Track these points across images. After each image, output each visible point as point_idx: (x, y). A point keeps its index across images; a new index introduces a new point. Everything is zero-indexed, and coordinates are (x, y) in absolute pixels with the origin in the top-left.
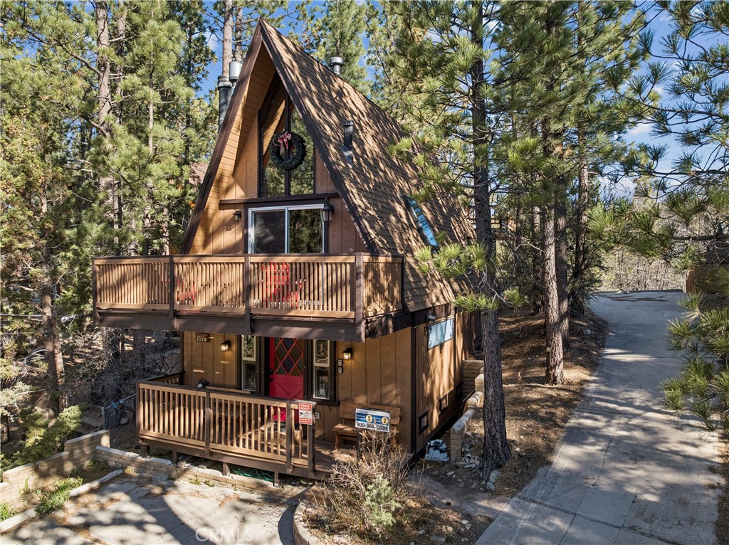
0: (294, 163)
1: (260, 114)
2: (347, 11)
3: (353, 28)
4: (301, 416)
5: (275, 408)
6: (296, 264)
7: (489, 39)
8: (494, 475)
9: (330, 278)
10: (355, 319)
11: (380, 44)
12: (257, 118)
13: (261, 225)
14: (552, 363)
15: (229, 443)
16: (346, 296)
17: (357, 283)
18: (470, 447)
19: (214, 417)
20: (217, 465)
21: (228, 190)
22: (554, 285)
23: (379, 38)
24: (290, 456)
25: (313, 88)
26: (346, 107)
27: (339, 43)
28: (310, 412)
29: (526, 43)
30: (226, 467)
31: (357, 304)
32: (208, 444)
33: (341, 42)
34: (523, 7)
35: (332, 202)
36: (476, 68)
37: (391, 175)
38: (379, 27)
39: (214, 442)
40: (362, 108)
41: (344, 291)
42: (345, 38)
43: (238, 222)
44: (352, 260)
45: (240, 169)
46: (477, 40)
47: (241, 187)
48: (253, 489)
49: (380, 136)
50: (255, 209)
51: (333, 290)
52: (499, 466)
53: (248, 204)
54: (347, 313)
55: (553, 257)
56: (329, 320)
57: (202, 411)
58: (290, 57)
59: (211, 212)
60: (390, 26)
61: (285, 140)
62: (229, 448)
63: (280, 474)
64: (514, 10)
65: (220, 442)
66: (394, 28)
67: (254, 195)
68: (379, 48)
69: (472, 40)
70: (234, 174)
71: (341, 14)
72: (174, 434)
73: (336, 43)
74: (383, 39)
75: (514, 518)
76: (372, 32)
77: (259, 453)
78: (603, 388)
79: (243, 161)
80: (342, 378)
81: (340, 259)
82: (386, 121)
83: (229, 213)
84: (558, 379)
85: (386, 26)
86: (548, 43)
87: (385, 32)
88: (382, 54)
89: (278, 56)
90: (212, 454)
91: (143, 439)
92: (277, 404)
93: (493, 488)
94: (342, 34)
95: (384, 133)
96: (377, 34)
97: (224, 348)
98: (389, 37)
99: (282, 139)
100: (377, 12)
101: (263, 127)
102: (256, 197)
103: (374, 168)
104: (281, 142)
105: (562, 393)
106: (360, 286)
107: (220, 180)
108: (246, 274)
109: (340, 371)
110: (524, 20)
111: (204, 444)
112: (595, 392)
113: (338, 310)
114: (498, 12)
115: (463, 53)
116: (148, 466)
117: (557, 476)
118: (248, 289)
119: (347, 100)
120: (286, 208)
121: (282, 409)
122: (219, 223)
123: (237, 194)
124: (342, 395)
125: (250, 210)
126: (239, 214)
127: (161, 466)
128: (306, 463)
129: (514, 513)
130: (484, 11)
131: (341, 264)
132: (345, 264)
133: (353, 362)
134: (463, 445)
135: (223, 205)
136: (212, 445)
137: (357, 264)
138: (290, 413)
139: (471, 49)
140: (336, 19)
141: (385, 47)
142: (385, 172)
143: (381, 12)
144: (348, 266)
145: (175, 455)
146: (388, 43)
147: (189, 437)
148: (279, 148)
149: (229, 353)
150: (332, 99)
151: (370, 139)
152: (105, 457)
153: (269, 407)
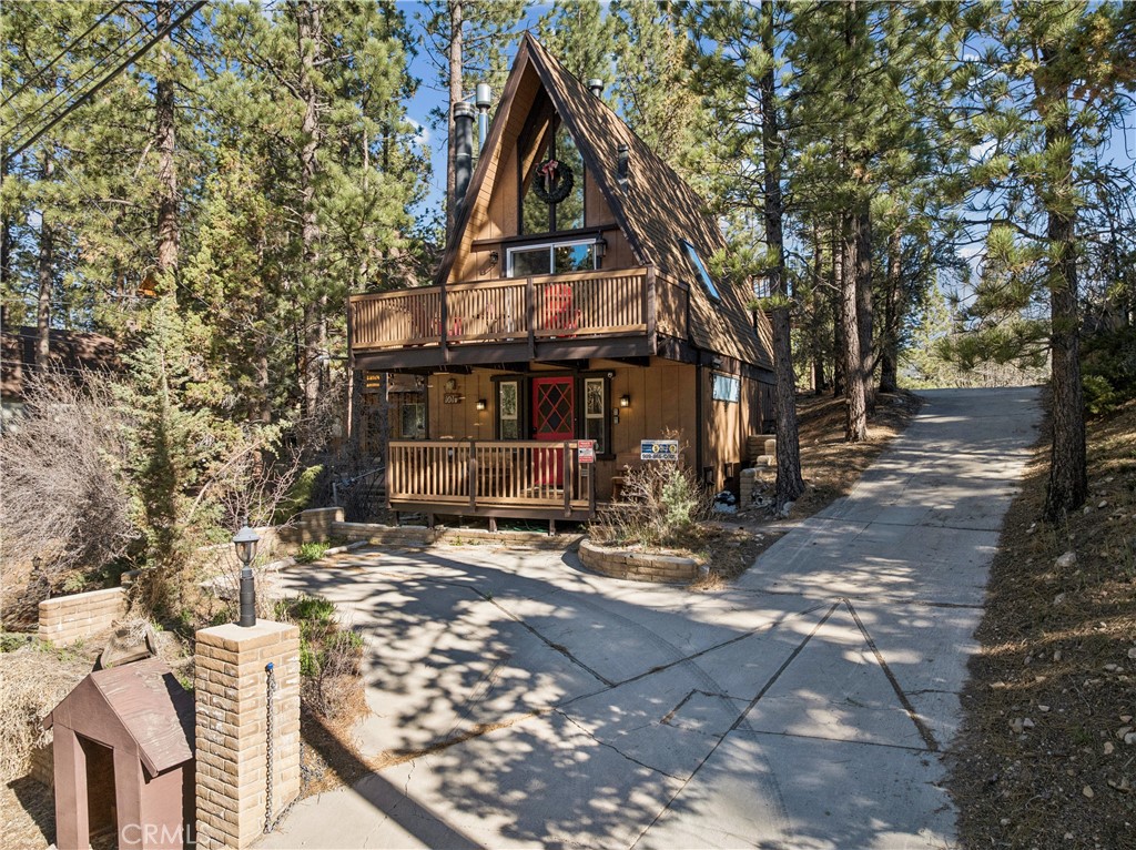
0: (560, 195)
1: (519, 141)
2: (591, 25)
3: (600, 46)
4: (580, 455)
5: (551, 450)
6: (583, 281)
7: (781, 50)
8: (787, 505)
9: (620, 293)
10: (647, 331)
11: (631, 69)
12: (515, 146)
13: (520, 267)
14: (853, 417)
15: (497, 493)
16: (636, 309)
17: (649, 294)
18: (762, 492)
19: (480, 469)
20: (483, 523)
21: (482, 227)
22: (855, 328)
23: (630, 60)
24: (568, 500)
25: (581, 110)
26: (613, 136)
27: (582, 67)
28: (591, 450)
29: (820, 53)
30: (493, 523)
31: (649, 316)
32: (473, 498)
33: (585, 65)
34: (816, 16)
35: (605, 235)
36: (766, 80)
37: (664, 216)
38: (630, 46)
39: (480, 494)
40: (628, 140)
41: (635, 304)
42: (590, 59)
43: (494, 264)
44: (643, 272)
45: (495, 205)
46: (768, 49)
47: (497, 225)
48: (525, 541)
49: (648, 173)
50: (514, 249)
51: (623, 304)
52: (793, 499)
53: (506, 243)
54: (640, 326)
55: (853, 297)
56: (619, 335)
57: (465, 464)
58: (557, 74)
59: (462, 253)
60: (644, 43)
61: (551, 169)
62: (498, 499)
63: (556, 521)
64: (807, 20)
65: (487, 495)
66: (650, 47)
67: (513, 232)
68: (630, 73)
69: (764, 50)
70: (489, 209)
71: (583, 29)
72: (432, 493)
73: (579, 66)
74: (634, 62)
75: (808, 530)
76: (620, 52)
77: (533, 501)
78: (910, 442)
79: (500, 195)
80: (618, 429)
81: (629, 272)
82: (651, 158)
83: (483, 255)
84: (860, 435)
85: (638, 44)
86: (841, 53)
87: (638, 53)
88: (633, 82)
89: (546, 72)
90: (477, 509)
91: (392, 504)
92: (553, 445)
93: (787, 514)
94: (586, 53)
95: (651, 170)
96: (628, 55)
97: (480, 407)
98: (642, 59)
99: (547, 167)
100: (627, 26)
101: (522, 155)
102: (516, 234)
103: (647, 203)
104: (546, 171)
105: (864, 447)
106: (652, 297)
107: (474, 217)
108: (528, 294)
109: (616, 421)
110: (818, 28)
111: (468, 499)
112: (900, 445)
113: (627, 323)
114: (790, 21)
115: (755, 63)
116: (399, 535)
117: (854, 502)
118: (531, 311)
119: (611, 127)
120: (551, 246)
121: (559, 450)
122: (470, 267)
123: (492, 233)
124: (617, 447)
125: (509, 251)
126: (495, 256)
127: (414, 532)
128: (587, 504)
129: (807, 527)
130: (775, 21)
131: (631, 277)
132: (636, 277)
133: (630, 410)
134: (753, 490)
135: (476, 247)
136: (478, 499)
137: (649, 276)
138: (568, 453)
139: (763, 57)
140: (577, 36)
141: (638, 73)
142: (657, 210)
143: (631, 25)
144: (639, 279)
145: (431, 519)
146: (642, 68)
147: (450, 493)
148: (543, 178)
149: (484, 414)
150: (599, 125)
151: (639, 174)
152: (344, 532)
153: (544, 450)
